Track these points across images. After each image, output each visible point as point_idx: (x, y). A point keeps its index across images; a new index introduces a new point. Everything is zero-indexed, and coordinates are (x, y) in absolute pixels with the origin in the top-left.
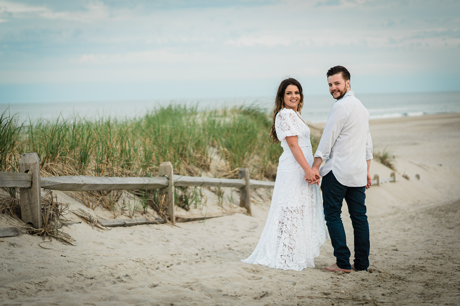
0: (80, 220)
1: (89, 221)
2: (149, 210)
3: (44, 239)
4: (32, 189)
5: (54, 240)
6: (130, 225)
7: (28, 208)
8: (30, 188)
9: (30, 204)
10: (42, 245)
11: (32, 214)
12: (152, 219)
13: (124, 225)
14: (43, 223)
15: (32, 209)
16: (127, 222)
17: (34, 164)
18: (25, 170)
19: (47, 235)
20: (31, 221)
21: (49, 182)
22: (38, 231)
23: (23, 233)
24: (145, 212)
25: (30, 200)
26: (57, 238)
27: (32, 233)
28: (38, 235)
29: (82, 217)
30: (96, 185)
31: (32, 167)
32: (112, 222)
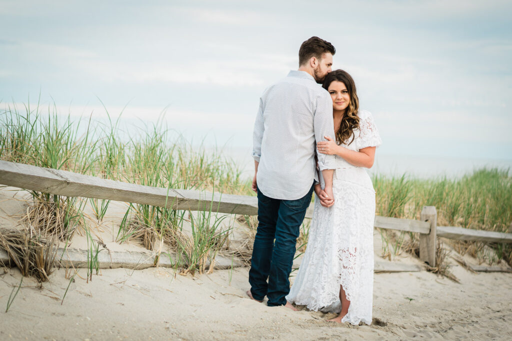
0: (457, 264)
1: (464, 265)
2: (503, 261)
3: (438, 276)
4: (430, 236)
5: (445, 278)
6: (490, 272)
7: (426, 250)
8: (429, 234)
9: (428, 246)
10: (438, 280)
11: (429, 255)
12: (505, 268)
13: (486, 271)
14: (436, 263)
15: (429, 251)
16: (489, 269)
17: (433, 216)
18: (425, 220)
19: (440, 273)
20: (427, 261)
21: (440, 231)
22: (433, 270)
23: (423, 270)
24: (499, 262)
25: (427, 244)
26: (447, 277)
27: (429, 270)
28: (433, 273)
29: (458, 262)
30: (470, 236)
31: (431, 218)
32: (477, 267)
